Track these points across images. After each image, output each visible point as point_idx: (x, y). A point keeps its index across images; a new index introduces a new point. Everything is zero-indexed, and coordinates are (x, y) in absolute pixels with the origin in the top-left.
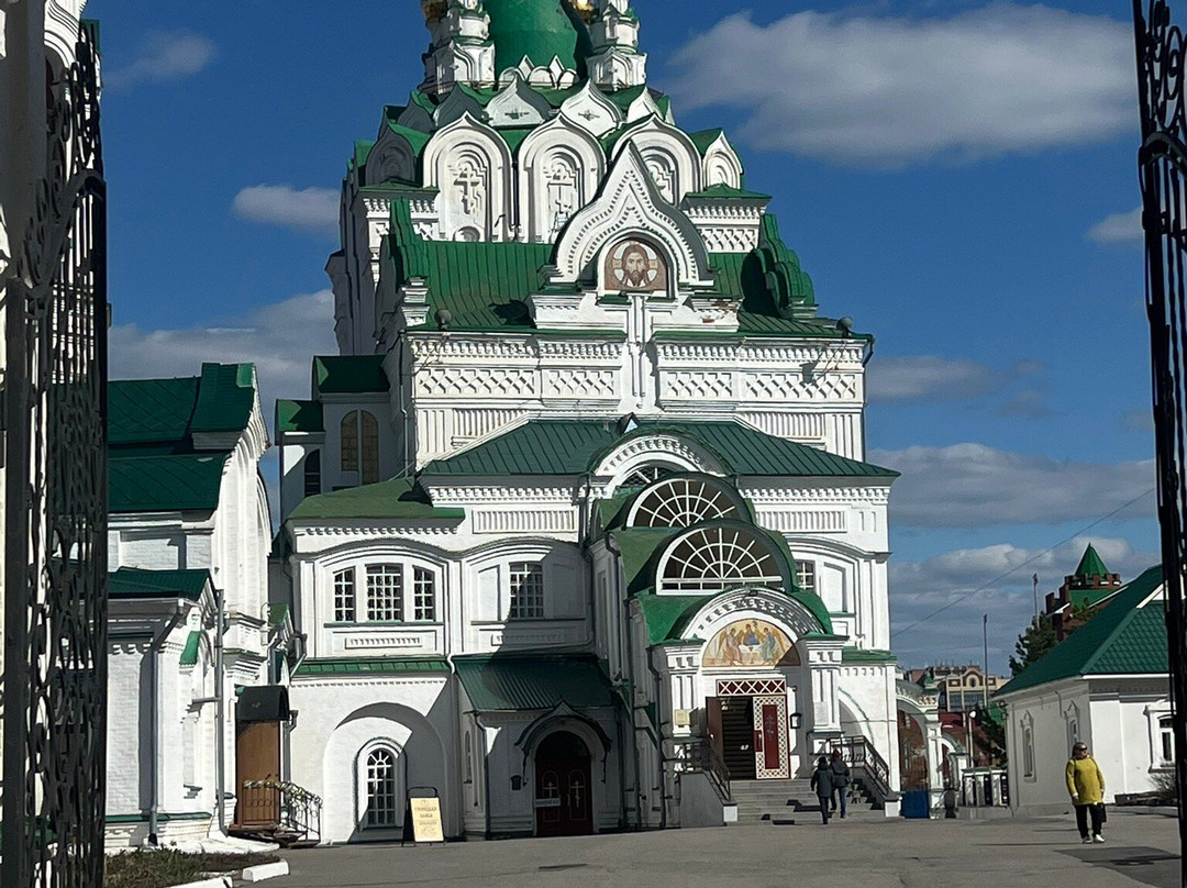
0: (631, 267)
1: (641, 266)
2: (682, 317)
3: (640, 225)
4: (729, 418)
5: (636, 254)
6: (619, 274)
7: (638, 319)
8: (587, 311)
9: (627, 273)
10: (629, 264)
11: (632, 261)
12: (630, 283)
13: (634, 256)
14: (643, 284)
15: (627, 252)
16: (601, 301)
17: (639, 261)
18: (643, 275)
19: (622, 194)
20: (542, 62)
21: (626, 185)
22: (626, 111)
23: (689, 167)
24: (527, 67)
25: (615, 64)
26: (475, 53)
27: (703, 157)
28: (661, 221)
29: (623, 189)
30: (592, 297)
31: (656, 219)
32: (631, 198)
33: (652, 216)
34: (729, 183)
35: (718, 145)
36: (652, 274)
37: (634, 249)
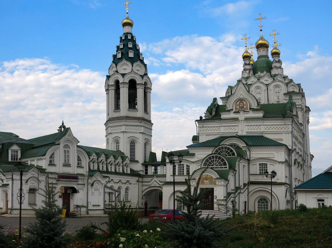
1: (243, 105)
2: (251, 114)
3: (243, 97)
4: (261, 135)
6: (238, 107)
7: (242, 116)
8: (232, 115)
9: (240, 107)
10: (240, 105)
12: (240, 109)
13: (241, 103)
14: (243, 109)
15: (240, 103)
16: (235, 112)
18: (243, 107)
19: (239, 92)
20: (262, 72)
21: (240, 90)
22: (274, 79)
23: (284, 88)
24: (259, 73)
25: (275, 71)
26: (248, 72)
27: (287, 86)
28: (248, 96)
29: (240, 91)
30: (232, 112)
31: (247, 96)
32: (242, 92)
33: (246, 95)
34: (296, 91)
35: (292, 84)
36: (245, 107)
37: (241, 102)
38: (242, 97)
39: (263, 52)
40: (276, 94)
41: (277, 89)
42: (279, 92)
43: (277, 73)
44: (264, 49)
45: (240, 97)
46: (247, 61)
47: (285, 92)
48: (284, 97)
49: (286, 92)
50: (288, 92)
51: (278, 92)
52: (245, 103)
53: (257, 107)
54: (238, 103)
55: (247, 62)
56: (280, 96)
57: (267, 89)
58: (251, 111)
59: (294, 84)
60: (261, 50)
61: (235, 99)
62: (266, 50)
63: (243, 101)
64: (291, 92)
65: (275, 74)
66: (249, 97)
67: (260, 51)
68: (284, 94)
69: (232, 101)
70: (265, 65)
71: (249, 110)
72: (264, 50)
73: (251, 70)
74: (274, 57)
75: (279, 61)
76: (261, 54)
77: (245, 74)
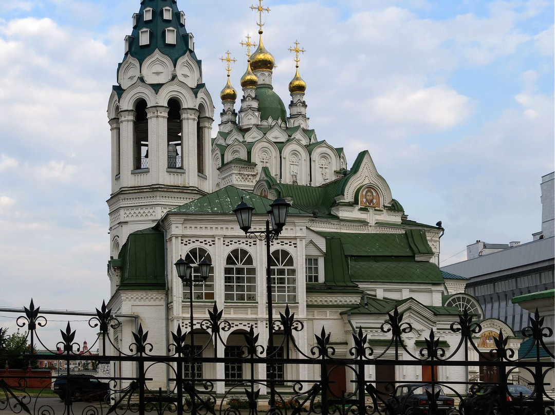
0: (368, 198)
1: (371, 198)
2: (385, 217)
3: (369, 182)
6: (364, 200)
7: (371, 218)
8: (356, 214)
9: (367, 200)
11: (368, 196)
12: (368, 204)
13: (369, 194)
14: (372, 204)
15: (367, 192)
16: (361, 209)
17: (370, 196)
18: (372, 201)
20: (275, 119)
21: (365, 167)
23: (335, 160)
24: (270, 120)
27: (340, 158)
28: (375, 181)
29: (365, 169)
30: (357, 208)
32: (367, 172)
33: (373, 179)
36: (374, 201)
37: (369, 191)
39: (268, 78)
40: (321, 169)
41: (324, 161)
42: (327, 168)
45: (365, 181)
47: (336, 169)
49: (338, 170)
50: (340, 170)
51: (324, 166)
52: (374, 194)
53: (389, 203)
54: (364, 192)
57: (310, 159)
58: (385, 211)
61: (357, 183)
63: (372, 190)
66: (378, 183)
68: (336, 172)
71: (381, 208)
75: (304, 105)
76: (264, 80)
77: (252, 118)
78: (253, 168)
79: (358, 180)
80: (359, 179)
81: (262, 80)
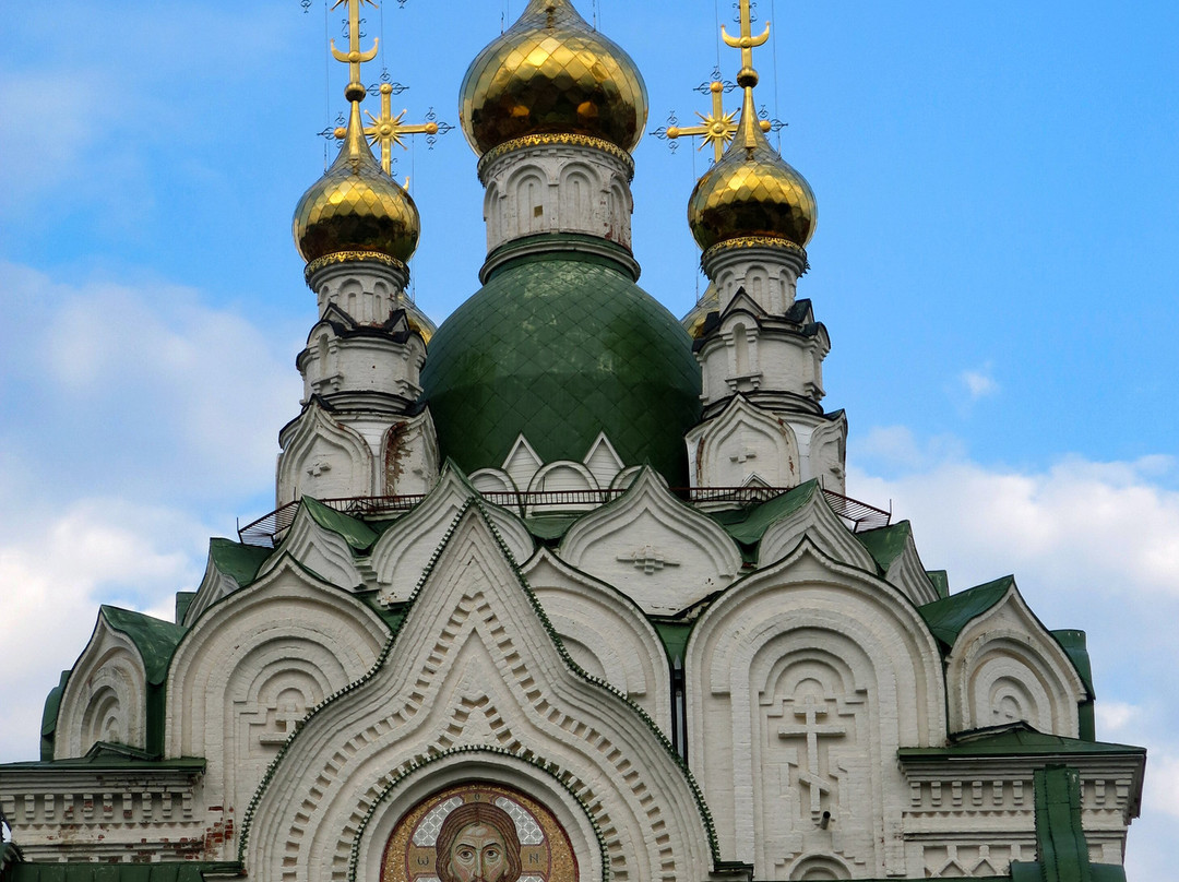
0: (469, 868)
1: (497, 864)
3: (503, 746)
5: (480, 830)
10: (459, 860)
11: (466, 851)
13: (475, 835)
15: (452, 825)
17: (489, 850)
19: (447, 659)
20: (561, 449)
21: (461, 635)
22: (749, 551)
23: (908, 677)
24: (523, 465)
25: (745, 441)
26: (374, 433)
27: (945, 649)
28: (567, 735)
29: (453, 646)
31: (553, 727)
32: (479, 672)
33: (541, 720)
34: (1043, 725)
35: (1003, 624)
37: (474, 814)
38: (478, 732)
39: (569, 189)
40: (791, 752)
41: (809, 691)
42: (838, 737)
43: (776, 477)
44: (578, 148)
45: (458, 742)
46: (368, 283)
47: (912, 740)
48: (896, 799)
49: (935, 738)
50: (952, 738)
51: (812, 728)
52: (529, 831)
54: (428, 830)
55: (366, 306)
56: (841, 789)
57: (678, 683)
59: (1018, 631)
60: (552, 166)
61: (384, 767)
62: (606, 174)
63: (504, 803)
64: (990, 734)
65: (757, 485)
66: (590, 748)
67: (528, 175)
68: (910, 760)
69: (329, 792)
70: (606, 364)
72: (578, 173)
73: (411, 409)
74: (737, 257)
75: (799, 326)
76: (539, 211)
77: (335, 460)
78: (177, 798)
79: (387, 736)
80: (399, 729)
81: (526, 210)
